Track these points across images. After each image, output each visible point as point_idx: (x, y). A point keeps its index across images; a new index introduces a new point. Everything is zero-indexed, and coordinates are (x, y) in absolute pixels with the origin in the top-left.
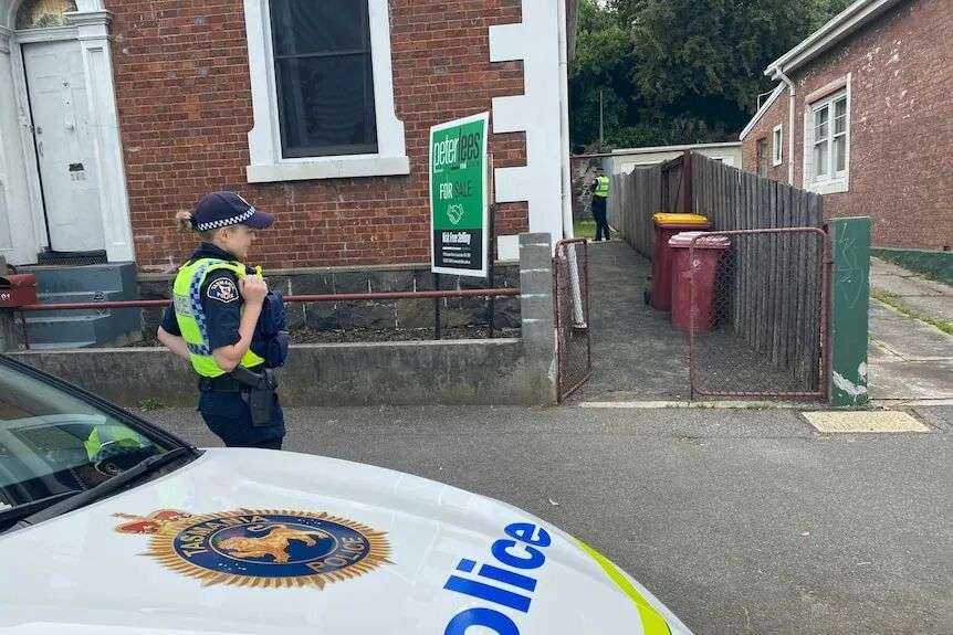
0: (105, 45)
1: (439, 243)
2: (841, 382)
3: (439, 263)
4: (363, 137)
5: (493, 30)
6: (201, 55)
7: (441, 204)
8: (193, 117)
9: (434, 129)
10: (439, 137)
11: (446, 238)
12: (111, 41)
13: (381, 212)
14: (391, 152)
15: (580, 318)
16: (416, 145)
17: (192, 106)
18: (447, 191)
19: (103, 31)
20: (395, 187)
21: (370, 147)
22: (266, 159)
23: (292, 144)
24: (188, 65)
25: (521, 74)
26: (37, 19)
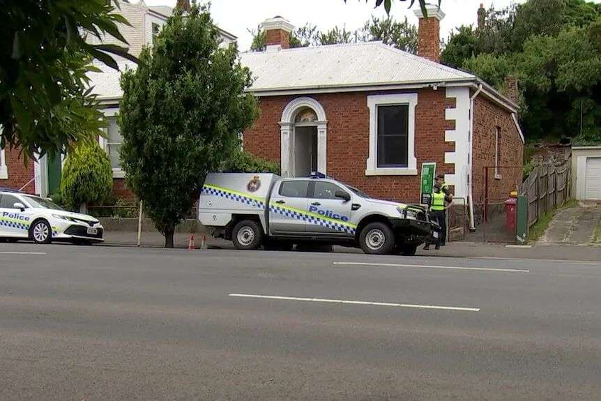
0: (325, 131)
1: (422, 197)
2: (519, 238)
3: (422, 203)
4: (403, 162)
5: (446, 132)
6: (355, 135)
7: (424, 186)
8: (350, 154)
9: (423, 164)
10: (425, 166)
11: (424, 195)
12: (327, 129)
13: (408, 187)
14: (412, 168)
15: (473, 226)
16: (419, 168)
17: (350, 151)
18: (425, 182)
19: (325, 127)
20: (412, 179)
21: (406, 165)
22: (372, 168)
23: (380, 164)
24: (351, 137)
25: (454, 146)
26: (302, 120)
